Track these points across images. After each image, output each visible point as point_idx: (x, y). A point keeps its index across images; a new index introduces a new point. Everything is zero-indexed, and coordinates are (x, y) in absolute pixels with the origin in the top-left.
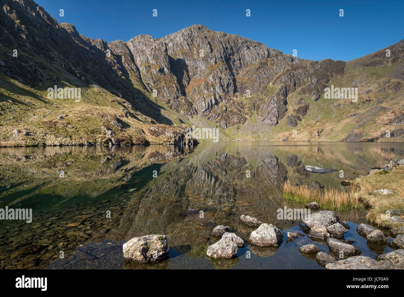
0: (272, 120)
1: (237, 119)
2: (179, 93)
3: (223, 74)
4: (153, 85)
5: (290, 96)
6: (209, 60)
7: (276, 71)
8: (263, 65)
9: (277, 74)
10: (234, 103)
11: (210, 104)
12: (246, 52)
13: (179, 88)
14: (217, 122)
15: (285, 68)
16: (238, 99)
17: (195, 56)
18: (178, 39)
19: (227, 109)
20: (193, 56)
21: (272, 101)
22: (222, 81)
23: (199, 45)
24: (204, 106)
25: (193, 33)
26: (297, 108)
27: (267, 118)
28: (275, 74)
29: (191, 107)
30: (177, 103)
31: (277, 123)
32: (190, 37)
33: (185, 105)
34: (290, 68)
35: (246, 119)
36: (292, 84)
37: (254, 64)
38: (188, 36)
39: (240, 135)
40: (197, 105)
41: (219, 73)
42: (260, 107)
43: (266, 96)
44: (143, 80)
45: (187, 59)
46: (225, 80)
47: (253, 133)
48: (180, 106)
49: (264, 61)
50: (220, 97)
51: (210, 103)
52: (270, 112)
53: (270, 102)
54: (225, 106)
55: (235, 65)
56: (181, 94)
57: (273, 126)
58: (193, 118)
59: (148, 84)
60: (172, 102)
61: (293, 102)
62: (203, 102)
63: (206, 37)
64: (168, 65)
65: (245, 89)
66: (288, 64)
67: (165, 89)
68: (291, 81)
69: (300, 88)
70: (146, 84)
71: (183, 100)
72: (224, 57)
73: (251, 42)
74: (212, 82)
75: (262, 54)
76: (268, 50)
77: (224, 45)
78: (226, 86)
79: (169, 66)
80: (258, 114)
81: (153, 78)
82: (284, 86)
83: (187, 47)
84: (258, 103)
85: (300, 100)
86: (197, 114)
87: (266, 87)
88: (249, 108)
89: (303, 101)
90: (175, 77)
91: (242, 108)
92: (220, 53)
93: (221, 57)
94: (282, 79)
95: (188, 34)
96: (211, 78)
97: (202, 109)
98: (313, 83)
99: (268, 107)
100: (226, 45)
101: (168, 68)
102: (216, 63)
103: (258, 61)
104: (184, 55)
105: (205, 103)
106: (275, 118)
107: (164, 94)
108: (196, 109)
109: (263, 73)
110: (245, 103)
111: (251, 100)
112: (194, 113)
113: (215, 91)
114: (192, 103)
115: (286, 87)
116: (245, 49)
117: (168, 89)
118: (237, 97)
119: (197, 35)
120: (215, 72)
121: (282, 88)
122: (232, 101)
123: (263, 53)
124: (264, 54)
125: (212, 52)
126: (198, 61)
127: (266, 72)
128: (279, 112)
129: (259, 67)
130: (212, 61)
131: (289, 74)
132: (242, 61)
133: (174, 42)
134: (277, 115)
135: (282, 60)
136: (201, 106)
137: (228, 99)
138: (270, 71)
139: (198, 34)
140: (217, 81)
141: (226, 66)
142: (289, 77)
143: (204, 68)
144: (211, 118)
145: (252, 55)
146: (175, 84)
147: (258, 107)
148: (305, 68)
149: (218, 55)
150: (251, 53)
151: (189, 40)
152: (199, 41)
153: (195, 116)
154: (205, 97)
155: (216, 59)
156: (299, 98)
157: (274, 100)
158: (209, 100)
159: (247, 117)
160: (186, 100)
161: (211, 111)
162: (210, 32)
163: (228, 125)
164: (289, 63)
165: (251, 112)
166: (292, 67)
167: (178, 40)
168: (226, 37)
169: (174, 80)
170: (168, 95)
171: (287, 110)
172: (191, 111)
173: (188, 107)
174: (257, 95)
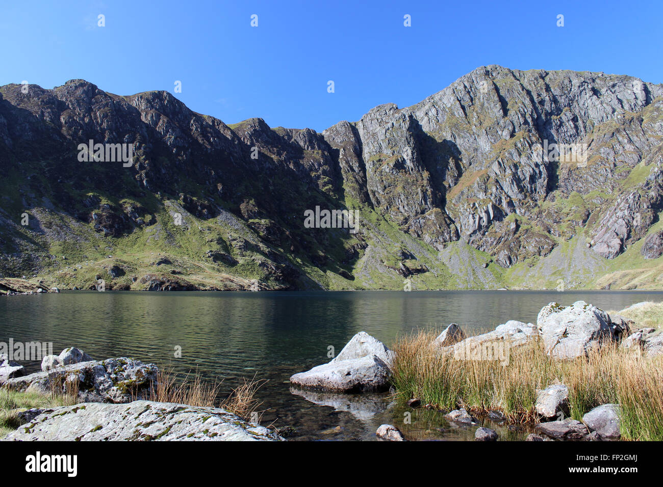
1: (535, 247)
2: (426, 204)
3: (523, 156)
4: (382, 193)
6: (500, 133)
8: (629, 123)
10: (540, 212)
11: (485, 220)
13: (429, 193)
14: (493, 254)
17: (474, 127)
18: (445, 100)
19: (518, 227)
20: (469, 128)
21: (623, 204)
22: (519, 170)
23: (482, 105)
24: (472, 224)
27: (600, 241)
29: (447, 228)
30: (421, 221)
32: (469, 92)
33: (435, 224)
35: (555, 245)
38: (463, 92)
41: (515, 154)
42: (599, 218)
43: (622, 191)
45: (459, 136)
46: (527, 168)
48: (425, 227)
49: (632, 114)
50: (510, 203)
51: (485, 217)
53: (618, 205)
54: (516, 220)
55: (562, 133)
56: (432, 203)
57: (611, 257)
58: (448, 248)
59: (374, 192)
60: (411, 221)
62: (471, 215)
63: (496, 88)
64: (413, 153)
67: (402, 197)
70: (370, 194)
71: (433, 216)
72: (533, 121)
73: (604, 79)
74: (496, 175)
76: (646, 89)
77: (535, 97)
78: (528, 179)
81: (383, 181)
84: (599, 208)
86: (458, 239)
88: (573, 221)
90: (425, 174)
91: (557, 223)
92: (524, 115)
93: (526, 122)
95: (465, 87)
96: (495, 168)
97: (468, 230)
100: (539, 95)
101: (412, 159)
102: (512, 136)
104: (454, 129)
105: (474, 218)
107: (400, 206)
108: (457, 230)
110: (568, 211)
111: (584, 204)
112: (450, 238)
113: (501, 193)
114: (451, 221)
116: (588, 95)
117: (408, 198)
120: (507, 154)
122: (536, 210)
123: (632, 97)
124: (636, 99)
125: (505, 115)
126: (478, 136)
129: (618, 130)
130: (506, 134)
132: (580, 122)
133: (440, 107)
136: (466, 224)
137: (530, 205)
138: (644, 134)
140: (508, 172)
141: (533, 139)
143: (487, 148)
144: (485, 247)
145: (605, 105)
146: (423, 186)
149: (517, 119)
150: (602, 102)
151: (467, 100)
153: (452, 245)
154: (477, 206)
155: (514, 128)
158: (483, 211)
160: (441, 214)
161: (487, 233)
163: (512, 260)
167: (446, 103)
169: (423, 179)
170: (406, 208)
172: (445, 234)
173: (440, 228)
174: (602, 192)
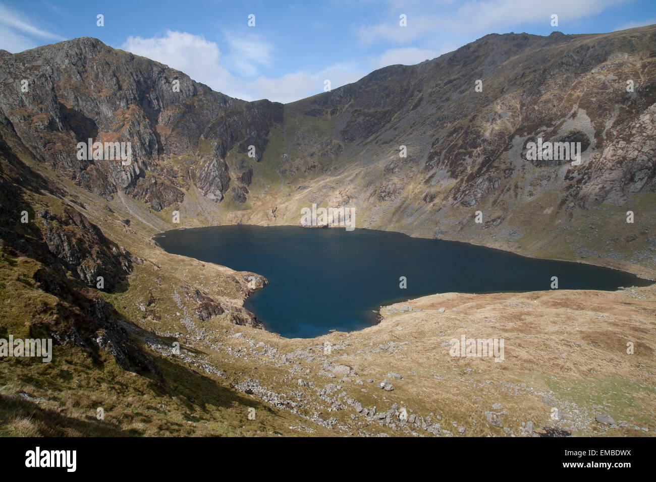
0: (215, 194)
1: (174, 196)
3: (141, 126)
4: (43, 149)
5: (229, 156)
6: (118, 103)
7: (207, 118)
8: (190, 108)
9: (209, 123)
10: (162, 170)
11: (133, 175)
12: (164, 86)
14: (146, 202)
15: (217, 114)
16: (165, 162)
17: (94, 94)
18: (58, 60)
19: (156, 181)
20: (90, 93)
21: (211, 167)
22: (142, 137)
23: (97, 75)
24: (126, 179)
26: (241, 175)
27: (209, 191)
28: (205, 122)
30: (87, 176)
31: (223, 198)
32: (80, 59)
34: (223, 114)
35: (183, 194)
36: (230, 139)
37: (177, 106)
38: (76, 58)
40: (114, 177)
41: (137, 124)
42: (195, 174)
43: (200, 157)
44: (22, 139)
45: (81, 98)
46: (145, 136)
47: (198, 215)
48: (91, 181)
50: (143, 162)
51: (133, 173)
52: (211, 182)
54: (153, 176)
57: (218, 202)
58: (115, 199)
62: (123, 172)
63: (107, 63)
64: (60, 114)
65: (171, 146)
66: (220, 107)
67: (62, 153)
69: (239, 144)
73: (169, 71)
74: (129, 140)
75: (185, 90)
76: (193, 85)
78: (147, 144)
79: (62, 115)
80: (195, 185)
83: (78, 76)
84: (192, 168)
85: (242, 163)
86: (117, 192)
89: (245, 164)
90: (73, 133)
91: (175, 177)
92: (133, 91)
93: (135, 98)
94: (217, 131)
95: (76, 53)
96: (126, 133)
98: (253, 137)
99: (207, 175)
101: (60, 119)
102: (128, 107)
104: (75, 91)
105: (127, 175)
106: (220, 192)
109: (191, 120)
110: (176, 169)
111: (184, 165)
114: (106, 175)
116: (163, 82)
117: (68, 155)
120: (131, 123)
122: (158, 168)
123: (187, 89)
124: (189, 90)
125: (120, 88)
126: (99, 102)
127: (195, 119)
128: (222, 182)
129: (185, 112)
130: (123, 105)
133: (53, 65)
134: (221, 187)
135: (213, 100)
136: (120, 178)
137: (154, 164)
138: (199, 118)
139: (92, 55)
140: (136, 137)
141: (143, 113)
142: (224, 127)
143: (109, 114)
144: (138, 196)
148: (241, 113)
151: (79, 65)
152: (97, 69)
155: (127, 101)
156: (240, 160)
157: (214, 166)
158: (131, 169)
159: (184, 190)
161: (136, 186)
163: (163, 206)
164: (222, 105)
165: (188, 184)
166: (225, 111)
167: (59, 63)
170: (70, 165)
171: (230, 179)
173: (104, 182)
174: (189, 155)
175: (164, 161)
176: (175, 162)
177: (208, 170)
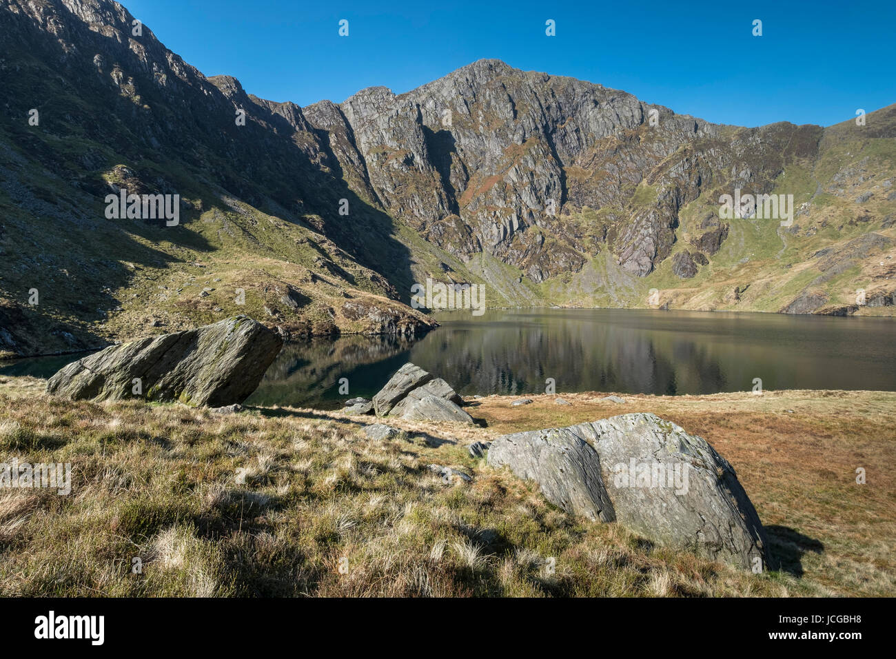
0: (640, 262)
1: (566, 262)
2: (444, 209)
3: (538, 164)
4: (391, 192)
5: (687, 208)
6: (510, 136)
7: (657, 155)
8: (629, 140)
9: (660, 161)
10: (560, 226)
11: (509, 230)
12: (591, 113)
13: (444, 197)
14: (523, 268)
15: (678, 147)
16: (570, 217)
17: (481, 127)
18: (445, 92)
19: (543, 239)
20: (475, 128)
21: (644, 222)
22: (536, 179)
23: (489, 104)
24: (496, 234)
25: (478, 77)
26: (699, 236)
27: (630, 258)
28: (654, 160)
29: (468, 237)
30: (441, 228)
31: (652, 269)
32: (471, 87)
33: (456, 233)
34: (689, 147)
35: (584, 261)
36: (693, 183)
37: (608, 140)
38: (466, 86)
39: (569, 295)
40: (481, 232)
41: (531, 162)
42: (616, 235)
43: (632, 209)
44: (371, 181)
45: (464, 135)
46: (543, 178)
47: (597, 291)
48: (446, 235)
49: (631, 132)
50: (531, 214)
51: (508, 228)
52: (637, 244)
53: (638, 223)
54: (541, 233)
55: (566, 143)
56: (449, 209)
57: (644, 275)
58: (473, 260)
59: (382, 191)
60: (429, 227)
61: (691, 223)
62: (494, 225)
63: (503, 86)
64: (423, 149)
65: (586, 195)
66: (686, 137)
67: (417, 199)
68: (690, 174)
69: (711, 191)
70: (376, 191)
71: (453, 223)
72: (543, 127)
73: (603, 92)
74: (514, 184)
75: (626, 118)
76: (641, 109)
77: (543, 102)
78: (544, 189)
79: (425, 151)
80: (611, 249)
81: (392, 178)
82: (674, 186)
83: (465, 109)
84: (614, 225)
85: (709, 218)
86: (482, 250)
87: (634, 190)
88: (594, 237)
89: (715, 220)
90: (437, 175)
91: (578, 237)
92: (534, 120)
93: (536, 128)
94: (670, 172)
95: (467, 80)
96: (512, 174)
97: (492, 241)
98: (742, 179)
99: (634, 234)
100: (546, 100)
101: (422, 156)
102: (524, 141)
103: (618, 132)
104: (458, 126)
105: (498, 228)
106: (649, 260)
107: (415, 210)
108: (478, 240)
109: (628, 159)
110: (585, 226)
111: (599, 220)
112: (474, 248)
113: (521, 203)
114: (470, 229)
115: (677, 189)
117: (422, 200)
118: (568, 213)
119: (485, 82)
120: (522, 161)
121: (669, 192)
122: (555, 223)
123: (629, 114)
124: (633, 116)
125: (515, 117)
126: (486, 137)
127: (636, 157)
128: (658, 245)
129: (620, 147)
130: (517, 139)
131: (687, 160)
132: (582, 134)
133: (438, 99)
134: (654, 253)
135: (673, 128)
136: (490, 234)
137: (548, 218)
138: (643, 154)
139: (487, 80)
140: (525, 180)
141: (545, 147)
142: (686, 166)
143: (498, 152)
144: (511, 260)
145: (606, 119)
146: (437, 188)
147: (614, 234)
148: (724, 145)
149: (529, 124)
150: (603, 117)
151: (470, 94)
152: (490, 96)
153: (476, 257)
154: (499, 215)
155: (525, 133)
156: (705, 214)
157: (648, 220)
158: (507, 221)
159: (587, 255)
160: (459, 222)
161: (511, 245)
162: (514, 74)
163: (544, 275)
164: (689, 134)
165: (597, 246)
166: (695, 142)
167: (445, 95)
168: (549, 83)
169: (435, 181)
170: (422, 213)
171: (676, 240)
172: (469, 244)
173: (462, 237)
174: (613, 208)
175: (568, 215)
176: (587, 217)
177: (636, 227)
